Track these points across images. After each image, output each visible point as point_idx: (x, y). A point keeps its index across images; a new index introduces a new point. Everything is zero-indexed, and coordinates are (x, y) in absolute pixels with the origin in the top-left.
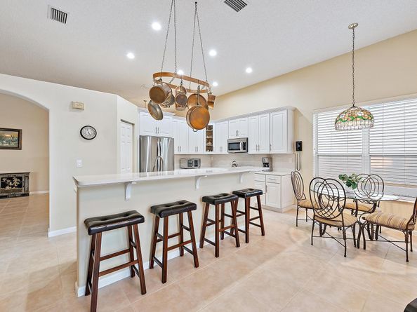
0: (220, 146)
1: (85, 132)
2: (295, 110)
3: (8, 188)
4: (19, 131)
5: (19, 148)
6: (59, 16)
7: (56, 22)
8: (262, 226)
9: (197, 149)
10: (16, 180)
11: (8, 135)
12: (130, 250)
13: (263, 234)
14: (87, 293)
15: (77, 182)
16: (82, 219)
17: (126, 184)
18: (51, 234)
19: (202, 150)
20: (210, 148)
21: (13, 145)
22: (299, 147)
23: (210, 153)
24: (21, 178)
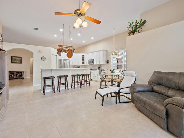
0: (86, 62)
1: (43, 58)
2: (107, 51)
3: (18, 76)
4: (21, 57)
5: (21, 63)
6: (36, 29)
7: (35, 30)
8: (89, 84)
9: (79, 63)
10: (20, 73)
11: (18, 59)
12: (52, 85)
13: (90, 86)
14: (43, 92)
15: (41, 69)
16: (42, 77)
17: (52, 70)
18: (34, 85)
19: (81, 63)
20: (83, 63)
21: (19, 62)
22: (108, 62)
23: (84, 64)
24: (22, 73)
